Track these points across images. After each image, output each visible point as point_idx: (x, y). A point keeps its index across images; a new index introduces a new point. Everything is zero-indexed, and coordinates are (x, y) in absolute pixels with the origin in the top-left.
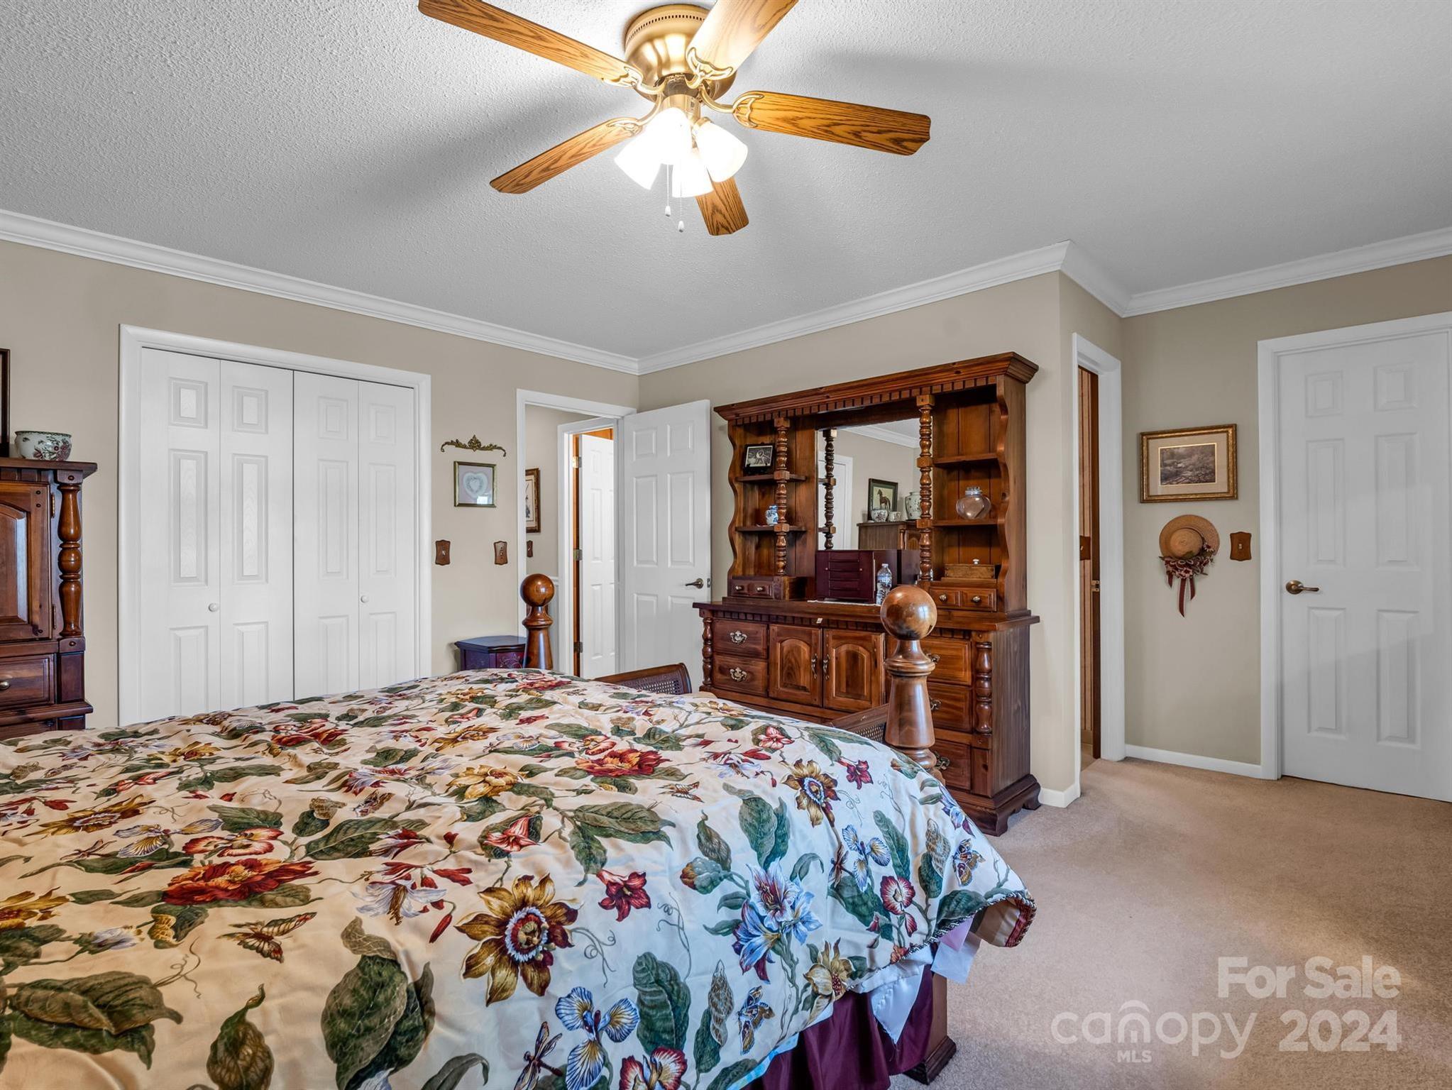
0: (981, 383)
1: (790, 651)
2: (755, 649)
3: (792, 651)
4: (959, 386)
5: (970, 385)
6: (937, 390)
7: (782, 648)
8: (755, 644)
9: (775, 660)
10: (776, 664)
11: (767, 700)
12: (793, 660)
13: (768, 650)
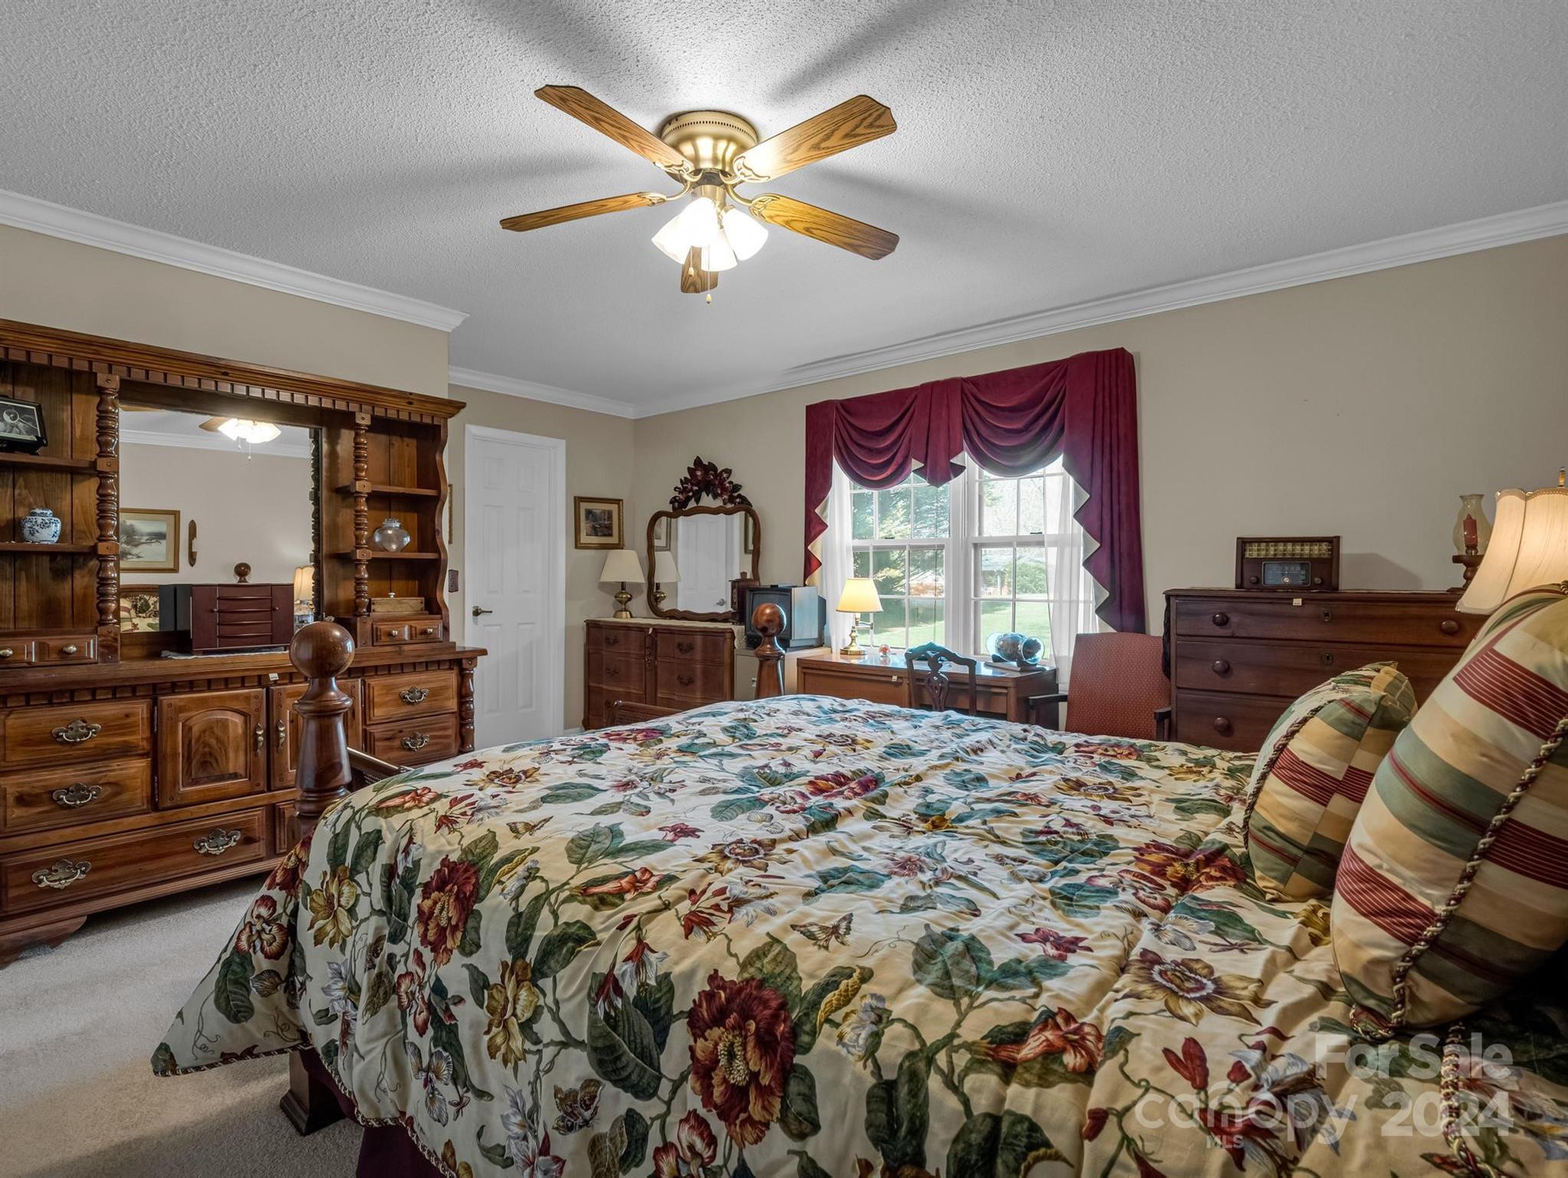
0: (427, 420)
1: (209, 729)
2: (125, 741)
3: (211, 728)
4: (404, 416)
5: (416, 418)
6: (379, 412)
7: (188, 730)
8: (123, 734)
9: (175, 749)
10: (175, 755)
11: (154, 814)
12: (213, 742)
13: (154, 738)
